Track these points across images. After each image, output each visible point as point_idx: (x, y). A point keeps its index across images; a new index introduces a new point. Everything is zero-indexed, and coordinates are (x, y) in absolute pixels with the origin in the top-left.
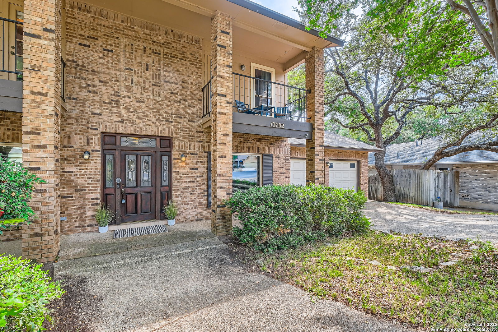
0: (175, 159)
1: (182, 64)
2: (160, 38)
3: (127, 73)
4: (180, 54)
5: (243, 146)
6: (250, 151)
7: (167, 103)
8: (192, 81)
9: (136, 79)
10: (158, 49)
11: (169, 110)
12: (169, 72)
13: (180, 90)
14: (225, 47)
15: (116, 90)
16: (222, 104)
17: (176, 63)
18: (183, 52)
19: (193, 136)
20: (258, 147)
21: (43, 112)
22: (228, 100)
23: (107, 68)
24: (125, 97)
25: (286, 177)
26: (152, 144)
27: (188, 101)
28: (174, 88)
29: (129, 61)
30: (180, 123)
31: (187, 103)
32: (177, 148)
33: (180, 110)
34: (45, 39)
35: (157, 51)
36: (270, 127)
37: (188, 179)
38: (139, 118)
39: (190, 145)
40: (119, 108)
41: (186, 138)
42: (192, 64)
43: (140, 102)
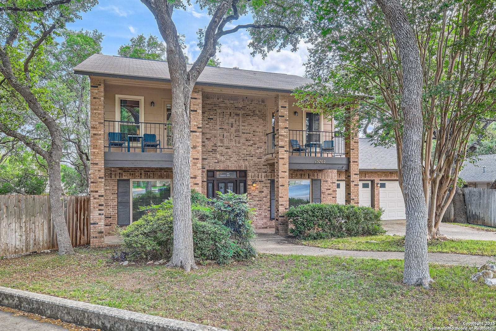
0: (249, 185)
1: (253, 119)
2: (239, 104)
3: (221, 131)
4: (252, 112)
5: (297, 174)
6: (302, 178)
7: (244, 147)
8: (260, 130)
9: (225, 134)
10: (239, 112)
11: (245, 152)
12: (245, 126)
13: (252, 137)
14: (283, 116)
15: (215, 143)
16: (282, 153)
17: (249, 119)
18: (254, 111)
19: (260, 169)
20: (309, 174)
21: (197, 167)
22: (285, 149)
23: (210, 130)
24: (219, 146)
25: (333, 197)
26: (234, 176)
27: (257, 144)
28: (248, 137)
29: (221, 123)
30: (252, 160)
31: (256, 146)
32: (250, 178)
33: (252, 151)
34: (198, 132)
35: (238, 114)
36: (315, 163)
37: (257, 199)
38: (228, 159)
39: (258, 175)
40: (216, 154)
41: (256, 170)
42: (259, 118)
43: (228, 149)
